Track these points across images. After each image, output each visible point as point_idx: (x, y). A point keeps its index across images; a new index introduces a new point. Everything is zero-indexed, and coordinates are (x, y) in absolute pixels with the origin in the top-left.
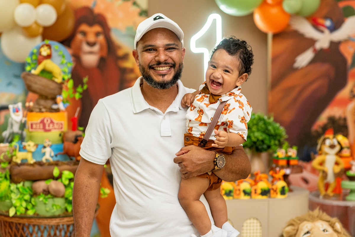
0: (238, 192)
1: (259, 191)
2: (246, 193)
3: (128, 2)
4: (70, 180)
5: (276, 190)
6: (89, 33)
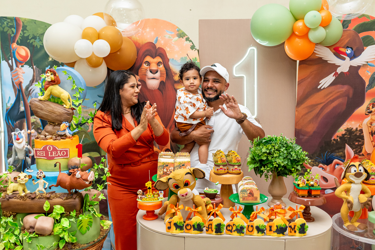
0: (250, 229)
1: (274, 228)
2: (259, 230)
3: (183, 38)
4: (62, 215)
5: (294, 228)
6: (153, 63)
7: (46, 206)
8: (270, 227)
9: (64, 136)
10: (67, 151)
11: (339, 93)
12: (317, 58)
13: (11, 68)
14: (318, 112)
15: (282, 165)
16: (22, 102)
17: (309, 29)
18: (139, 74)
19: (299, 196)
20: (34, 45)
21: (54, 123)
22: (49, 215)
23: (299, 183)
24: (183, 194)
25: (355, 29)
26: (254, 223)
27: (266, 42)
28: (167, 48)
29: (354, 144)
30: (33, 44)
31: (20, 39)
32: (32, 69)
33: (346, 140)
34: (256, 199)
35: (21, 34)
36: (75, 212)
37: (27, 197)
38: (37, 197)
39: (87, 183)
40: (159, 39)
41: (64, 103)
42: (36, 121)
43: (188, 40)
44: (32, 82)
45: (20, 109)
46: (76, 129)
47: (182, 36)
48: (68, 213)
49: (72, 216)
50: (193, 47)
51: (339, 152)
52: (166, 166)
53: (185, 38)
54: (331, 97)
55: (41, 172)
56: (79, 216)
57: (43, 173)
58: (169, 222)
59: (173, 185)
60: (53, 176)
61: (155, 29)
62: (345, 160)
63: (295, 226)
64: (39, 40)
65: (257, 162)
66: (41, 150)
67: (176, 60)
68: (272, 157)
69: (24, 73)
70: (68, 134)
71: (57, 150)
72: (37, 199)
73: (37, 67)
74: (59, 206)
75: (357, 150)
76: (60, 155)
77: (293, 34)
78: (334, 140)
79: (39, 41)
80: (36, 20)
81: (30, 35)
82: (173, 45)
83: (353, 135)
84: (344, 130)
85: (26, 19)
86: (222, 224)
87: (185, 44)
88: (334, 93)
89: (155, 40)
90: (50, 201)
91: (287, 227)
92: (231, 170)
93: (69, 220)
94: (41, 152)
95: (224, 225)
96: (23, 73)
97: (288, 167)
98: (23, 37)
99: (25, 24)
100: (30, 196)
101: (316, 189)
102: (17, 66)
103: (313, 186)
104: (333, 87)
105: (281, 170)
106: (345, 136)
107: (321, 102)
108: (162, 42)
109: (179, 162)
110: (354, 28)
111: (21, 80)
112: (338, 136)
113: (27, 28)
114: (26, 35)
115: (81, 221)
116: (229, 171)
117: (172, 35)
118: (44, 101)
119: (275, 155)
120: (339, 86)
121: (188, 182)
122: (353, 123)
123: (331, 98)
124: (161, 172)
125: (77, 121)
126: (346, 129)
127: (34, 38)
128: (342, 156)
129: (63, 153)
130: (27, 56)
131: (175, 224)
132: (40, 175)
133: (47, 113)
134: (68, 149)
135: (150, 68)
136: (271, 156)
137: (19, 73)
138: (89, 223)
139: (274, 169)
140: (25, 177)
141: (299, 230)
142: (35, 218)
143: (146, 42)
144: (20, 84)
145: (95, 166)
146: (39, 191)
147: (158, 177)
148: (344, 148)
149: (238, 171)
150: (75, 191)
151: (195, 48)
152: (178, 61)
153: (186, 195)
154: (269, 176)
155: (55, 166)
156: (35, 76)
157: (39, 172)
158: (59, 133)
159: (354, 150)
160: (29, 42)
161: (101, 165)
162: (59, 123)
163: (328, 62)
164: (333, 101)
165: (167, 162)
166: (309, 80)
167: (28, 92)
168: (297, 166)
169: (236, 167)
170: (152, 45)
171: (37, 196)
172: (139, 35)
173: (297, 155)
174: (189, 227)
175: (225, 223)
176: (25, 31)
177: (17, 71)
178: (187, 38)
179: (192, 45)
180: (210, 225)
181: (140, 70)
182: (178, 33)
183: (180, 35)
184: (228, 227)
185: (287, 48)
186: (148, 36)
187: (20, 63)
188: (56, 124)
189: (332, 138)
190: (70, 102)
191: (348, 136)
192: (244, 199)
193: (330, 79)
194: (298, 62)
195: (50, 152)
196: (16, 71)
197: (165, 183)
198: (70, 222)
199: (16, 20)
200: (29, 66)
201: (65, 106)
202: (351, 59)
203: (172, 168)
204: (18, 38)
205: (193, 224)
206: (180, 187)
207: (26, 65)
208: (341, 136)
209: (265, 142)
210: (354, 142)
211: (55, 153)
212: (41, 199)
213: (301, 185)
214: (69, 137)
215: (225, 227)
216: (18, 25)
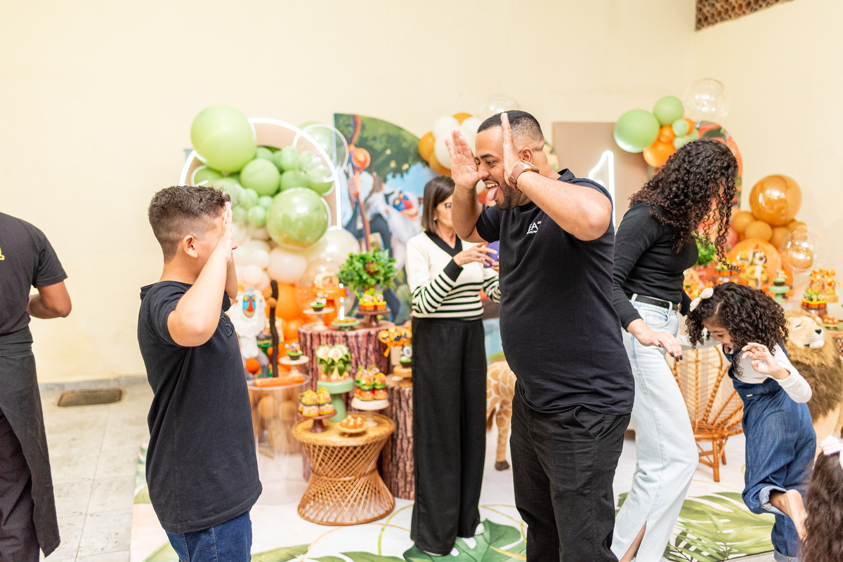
13: (347, 175)
17: (675, 136)
20: (375, 148)
30: (373, 147)
31: (358, 140)
35: (359, 134)
44: (372, 193)
64: (380, 142)
73: (378, 174)
77: (659, 140)
79: (380, 144)
81: (369, 136)
98: (362, 138)
99: (365, 123)
102: (354, 173)
113: (367, 127)
114: (365, 135)
127: (374, 139)
130: (365, 162)
144: (357, 195)
160: (369, 144)
176: (364, 131)
185: (647, 155)
199: (354, 117)
204: (356, 139)
207: (365, 172)
216: (356, 124)
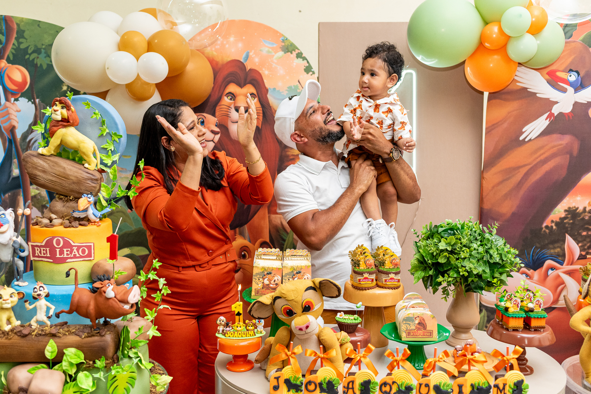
0: (424, 390)
1: (467, 389)
2: (439, 392)
3: (292, 53)
4: (79, 367)
5: (504, 388)
6: (240, 95)
7: (50, 351)
8: (460, 387)
9: (84, 221)
10: (89, 248)
11: (554, 149)
12: (519, 88)
14: (521, 180)
15: (475, 272)
16: (15, 161)
17: (509, 38)
18: (217, 114)
19: (507, 329)
20: (37, 64)
21: (67, 196)
22: (56, 367)
23: (508, 304)
24: (301, 326)
25: (583, 40)
26: (430, 380)
27: (434, 61)
28: (264, 69)
29: (580, 234)
30: (35, 63)
31: (13, 54)
32: (33, 105)
33: (567, 228)
34: (431, 334)
35: (14, 44)
36: (104, 361)
37: (16, 333)
38: (33, 333)
39: (127, 307)
40: (251, 54)
41: (85, 160)
42: (39, 193)
43: (301, 57)
45: (11, 174)
46: (106, 207)
47: (290, 50)
48: (91, 363)
49: (98, 368)
50: (308, 69)
51: (554, 248)
52: (268, 274)
53: (294, 54)
54: (542, 154)
55: (40, 287)
56: (111, 367)
57: (44, 289)
58: (275, 378)
59: (282, 309)
60: (64, 293)
61: (244, 38)
62: (564, 261)
63: (505, 385)
64: (45, 55)
65: (429, 267)
66: (42, 246)
67: (281, 91)
68: (457, 259)
69: (20, 111)
70: (92, 217)
71: (71, 247)
72: (34, 336)
73: (42, 101)
74: (73, 350)
75: (585, 245)
76: (78, 255)
77: (481, 47)
78: (547, 227)
79: (45, 57)
80: (40, 21)
81: (29, 46)
82: (274, 65)
83: (578, 219)
84: (563, 211)
85: (23, 18)
86: (372, 381)
87: (295, 64)
88: (547, 147)
89: (244, 55)
90: (57, 340)
91: (490, 387)
92: (384, 281)
93: (93, 376)
94: (42, 249)
95: (376, 383)
96: (17, 111)
97: (484, 276)
98: (18, 49)
99: (22, 28)
100: (20, 331)
101: (540, 316)
102: (7, 99)
103: (532, 310)
104: (545, 139)
105: (472, 281)
106: (565, 221)
107: (526, 163)
108: (257, 60)
109: (292, 267)
110: (581, 38)
111: (15, 123)
112: (552, 221)
113: (26, 35)
114: (22, 46)
115: (115, 377)
116: (380, 284)
117: (273, 48)
118: (49, 156)
119: (462, 255)
120: (555, 136)
121: (310, 305)
122: (579, 198)
123: (542, 157)
124: (260, 285)
125: (109, 194)
126: (566, 208)
127: (37, 51)
128: (559, 255)
129: (83, 251)
130: (24, 82)
131: (287, 382)
132: (39, 292)
133: (54, 179)
134: (92, 244)
135: (235, 103)
136: (455, 256)
137: (11, 111)
138: (130, 380)
139: (460, 280)
140: (11, 297)
141: (513, 392)
142: (29, 372)
143: (229, 60)
144: (12, 130)
145: (142, 274)
146: (37, 322)
147: (253, 293)
148: (564, 241)
149: (396, 283)
150: (104, 322)
151: (312, 70)
152: (283, 92)
153: (307, 327)
154: (450, 292)
155: (68, 275)
156: (39, 116)
157: (38, 287)
158: (76, 215)
159: (580, 245)
160: (29, 58)
161: (153, 274)
162: (77, 195)
163: (538, 95)
164: (545, 161)
165: (270, 266)
166: (505, 125)
167: (26, 144)
168: (501, 274)
169: (392, 276)
170: (239, 65)
171: (34, 331)
172: (218, 47)
173: (501, 255)
174: (312, 387)
175: (378, 379)
176: (21, 40)
177: (8, 107)
178: (299, 53)
179: (307, 65)
180: (351, 383)
181: (217, 108)
182: (283, 44)
183: (287, 49)
184: (383, 386)
185: (468, 71)
186: (233, 50)
187: (13, 94)
188: (71, 198)
189: (542, 223)
190: (96, 159)
191: (570, 220)
192: (409, 334)
193: (540, 124)
194: (486, 94)
195: (58, 250)
196: (6, 107)
197: (267, 305)
198: (94, 379)
199: (6, 20)
200: (27, 100)
201: (86, 165)
202: (577, 90)
203: (278, 278)
204: (9, 51)
205: (319, 381)
206: (295, 313)
207: (23, 98)
208: (558, 220)
209: (443, 231)
210: (580, 231)
211: (67, 251)
212: (40, 338)
213: (511, 310)
214: (95, 222)
215: (378, 388)
216: (9, 29)
